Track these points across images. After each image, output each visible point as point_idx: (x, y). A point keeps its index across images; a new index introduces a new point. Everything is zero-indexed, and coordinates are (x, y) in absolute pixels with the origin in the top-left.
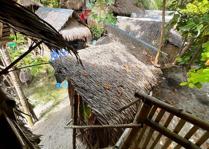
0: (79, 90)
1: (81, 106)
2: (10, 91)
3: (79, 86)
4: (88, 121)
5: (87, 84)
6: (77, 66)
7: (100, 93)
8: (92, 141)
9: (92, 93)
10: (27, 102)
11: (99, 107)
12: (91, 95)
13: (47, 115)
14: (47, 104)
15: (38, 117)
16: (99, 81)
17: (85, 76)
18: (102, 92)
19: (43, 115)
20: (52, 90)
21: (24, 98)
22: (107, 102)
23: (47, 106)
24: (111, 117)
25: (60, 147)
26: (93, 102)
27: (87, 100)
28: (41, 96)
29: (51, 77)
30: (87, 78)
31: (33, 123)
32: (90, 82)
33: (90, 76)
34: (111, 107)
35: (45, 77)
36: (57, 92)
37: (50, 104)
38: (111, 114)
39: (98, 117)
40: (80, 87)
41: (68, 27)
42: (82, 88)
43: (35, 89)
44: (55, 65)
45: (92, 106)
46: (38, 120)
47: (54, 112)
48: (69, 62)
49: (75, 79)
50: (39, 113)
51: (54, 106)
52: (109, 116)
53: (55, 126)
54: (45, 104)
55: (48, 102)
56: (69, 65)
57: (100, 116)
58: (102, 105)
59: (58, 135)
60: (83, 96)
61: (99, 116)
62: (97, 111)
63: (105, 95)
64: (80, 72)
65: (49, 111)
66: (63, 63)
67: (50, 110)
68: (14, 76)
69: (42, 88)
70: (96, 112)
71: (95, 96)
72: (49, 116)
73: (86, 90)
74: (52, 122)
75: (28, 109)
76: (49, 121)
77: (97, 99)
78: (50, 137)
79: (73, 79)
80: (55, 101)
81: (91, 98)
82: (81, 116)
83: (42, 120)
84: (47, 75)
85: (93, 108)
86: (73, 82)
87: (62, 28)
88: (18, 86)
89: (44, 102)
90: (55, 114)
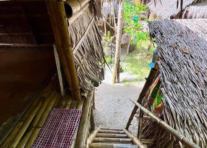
0: (162, 65)
1: (156, 88)
2: (112, 48)
3: (164, 60)
4: (154, 110)
5: (179, 64)
6: (180, 37)
7: (191, 84)
8: (147, 134)
9: (177, 78)
10: (118, 63)
11: (177, 100)
12: (175, 79)
13: (127, 83)
14: (133, 75)
15: (120, 81)
16: (203, 69)
17: (183, 53)
18: (196, 85)
19: (124, 81)
20: (143, 66)
21: (117, 58)
22: (196, 103)
23: (132, 77)
24: (186, 126)
25: (120, 113)
26: (171, 88)
27: (164, 81)
28: (132, 66)
29: (149, 54)
30: (185, 56)
31: (115, 82)
32: (185, 62)
33: (192, 57)
34: (198, 115)
35: (145, 53)
36: (146, 70)
37: (134, 77)
38: (190, 124)
39: (166, 110)
40: (165, 62)
41: (203, 3)
42: (168, 64)
43: (131, 59)
44: (152, 26)
45: (167, 93)
46: (119, 82)
47: (134, 85)
48: (172, 29)
49: (166, 51)
50: (123, 78)
51: (136, 80)
52: (183, 121)
53: (128, 96)
54: (131, 74)
55: (134, 74)
56: (169, 32)
57: (170, 111)
58: (182, 101)
59: (124, 104)
60: (163, 74)
61: (168, 111)
62: (170, 102)
63: (199, 93)
64: (179, 45)
65: (130, 82)
66: (163, 27)
67: (132, 81)
68: (119, 36)
69: (137, 61)
70: (167, 103)
71: (180, 84)
72: (128, 85)
73: (171, 70)
74: (127, 91)
75: (117, 68)
76: (125, 88)
77: (180, 88)
78: (119, 100)
79: (164, 49)
80: (140, 77)
81: (173, 82)
82: (151, 100)
83: (122, 85)
84: (147, 52)
85: (166, 95)
86: (161, 52)
87: (193, 3)
88: (118, 46)
89: (131, 72)
90: (133, 86)
